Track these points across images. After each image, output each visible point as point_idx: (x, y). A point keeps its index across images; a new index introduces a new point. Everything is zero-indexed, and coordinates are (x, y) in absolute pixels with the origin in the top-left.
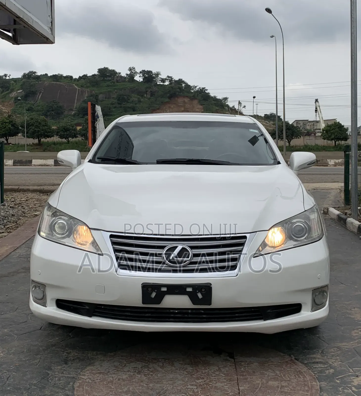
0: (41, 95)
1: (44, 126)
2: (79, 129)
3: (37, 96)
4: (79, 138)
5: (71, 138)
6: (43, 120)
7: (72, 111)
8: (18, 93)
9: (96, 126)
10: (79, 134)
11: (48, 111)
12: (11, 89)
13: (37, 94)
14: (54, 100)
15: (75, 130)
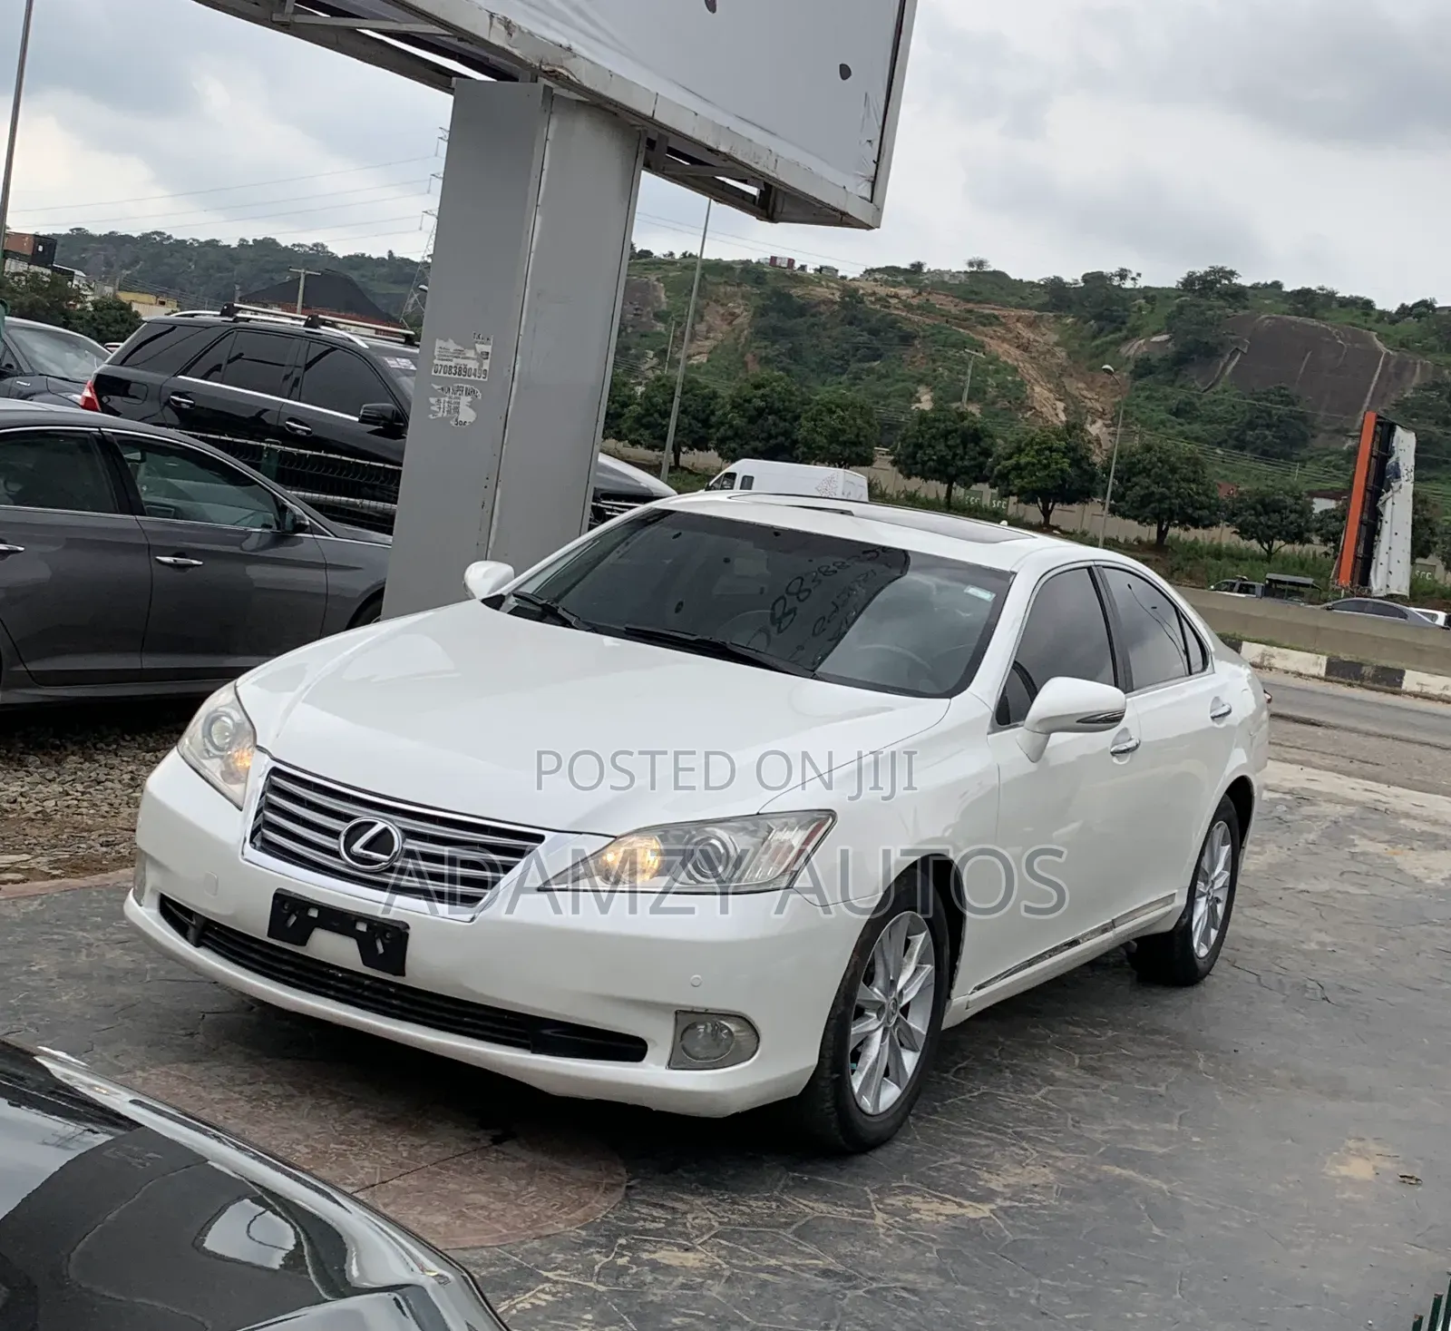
0: (1233, 364)
1: (1188, 481)
2: (1321, 513)
3: (1222, 364)
4: (1317, 547)
5: (1282, 543)
6: (1188, 459)
7: (1344, 439)
8: (1153, 342)
9: (1381, 509)
10: (1317, 530)
11: (1251, 425)
12: (1128, 325)
13: (1222, 356)
14: (1283, 385)
15: (1305, 511)
